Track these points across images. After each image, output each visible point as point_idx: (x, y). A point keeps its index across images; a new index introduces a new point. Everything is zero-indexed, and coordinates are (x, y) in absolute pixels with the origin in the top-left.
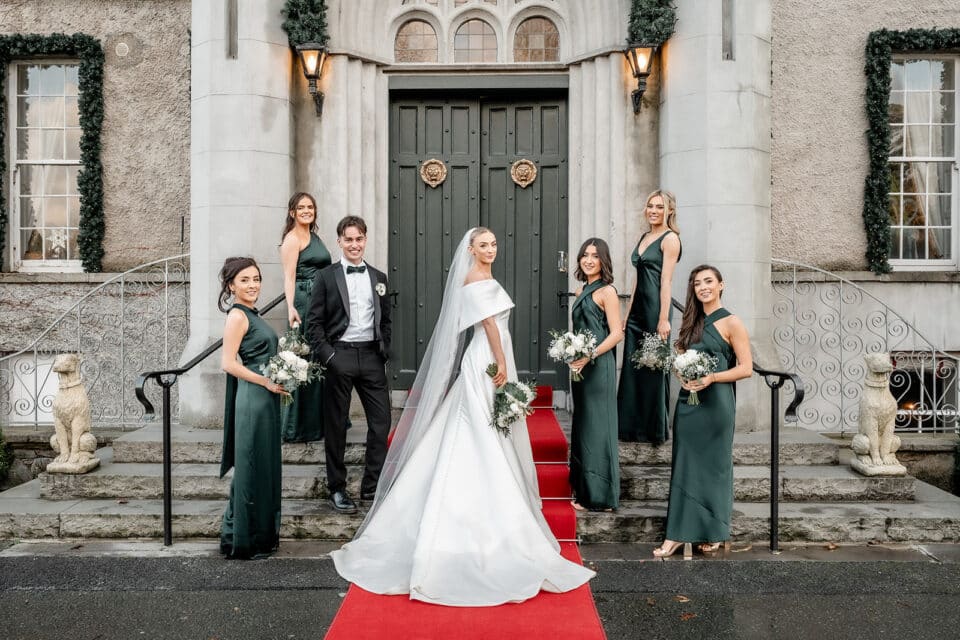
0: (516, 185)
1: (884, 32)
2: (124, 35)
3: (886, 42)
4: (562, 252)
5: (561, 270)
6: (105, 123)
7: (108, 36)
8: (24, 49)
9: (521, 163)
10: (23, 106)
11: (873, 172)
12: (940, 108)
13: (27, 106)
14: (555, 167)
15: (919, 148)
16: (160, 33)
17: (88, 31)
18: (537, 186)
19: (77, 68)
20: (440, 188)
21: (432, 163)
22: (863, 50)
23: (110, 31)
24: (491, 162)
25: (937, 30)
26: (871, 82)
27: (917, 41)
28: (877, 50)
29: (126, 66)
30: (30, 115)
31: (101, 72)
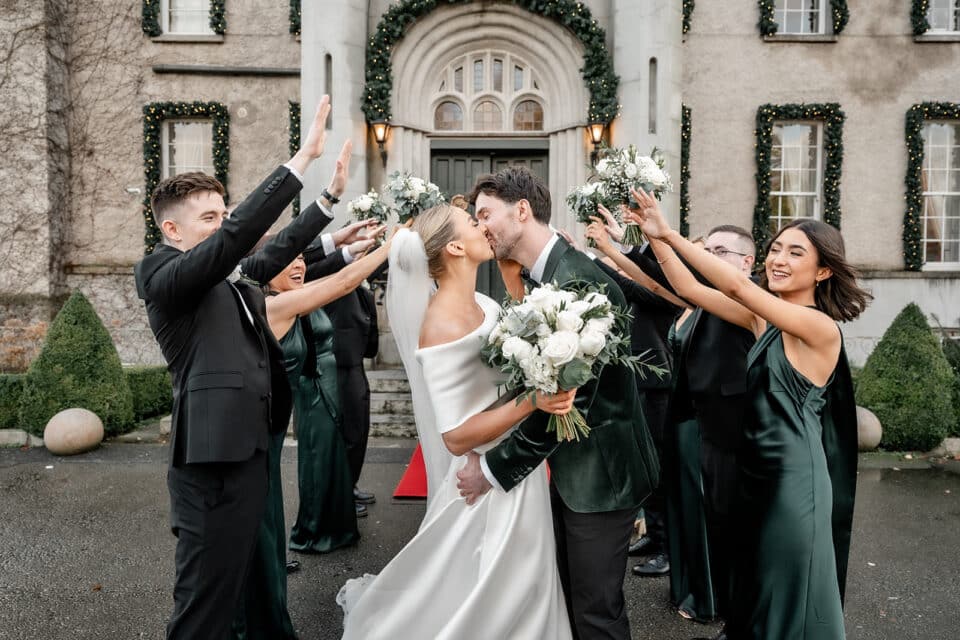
1: (768, 106)
2: (244, 103)
3: (771, 114)
6: (230, 164)
7: (233, 103)
8: (174, 112)
10: (172, 151)
11: (759, 203)
12: (808, 158)
13: (175, 151)
15: (794, 186)
16: (268, 102)
17: (217, 99)
19: (211, 126)
22: (754, 118)
23: (234, 99)
25: (806, 104)
26: (759, 141)
27: (791, 113)
28: (763, 118)
29: (245, 123)
30: (177, 157)
31: (228, 127)
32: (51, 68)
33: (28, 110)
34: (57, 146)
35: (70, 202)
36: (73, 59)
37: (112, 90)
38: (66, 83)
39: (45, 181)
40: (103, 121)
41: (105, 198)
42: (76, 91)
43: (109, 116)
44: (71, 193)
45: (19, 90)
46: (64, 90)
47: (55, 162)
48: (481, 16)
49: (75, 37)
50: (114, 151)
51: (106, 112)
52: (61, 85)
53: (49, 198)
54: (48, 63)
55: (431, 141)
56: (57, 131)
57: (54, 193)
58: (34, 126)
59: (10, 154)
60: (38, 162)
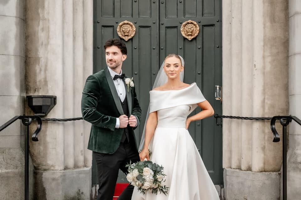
0: (185, 39)
4: (218, 86)
5: (217, 99)
9: (188, 23)
14: (213, 25)
18: (199, 40)
20: (130, 41)
21: (125, 24)
24: (167, 22)
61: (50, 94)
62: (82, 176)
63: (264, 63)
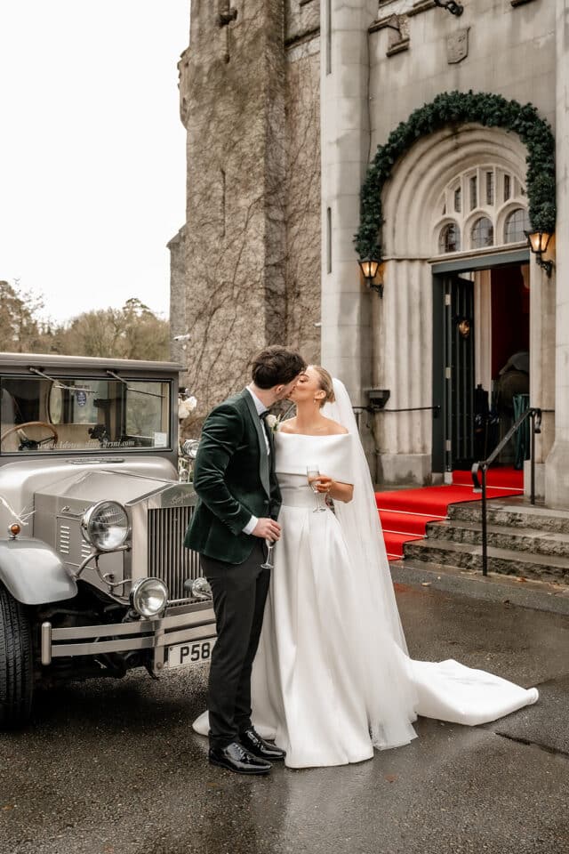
32: (269, 230)
33: (254, 267)
34: (273, 293)
35: (286, 337)
36: (290, 217)
37: (311, 238)
38: (284, 238)
39: (263, 324)
40: (305, 266)
41: (307, 333)
42: (291, 244)
43: (309, 261)
44: (286, 330)
45: (250, 252)
46: (281, 244)
47: (272, 306)
48: (457, 138)
49: (290, 199)
50: (312, 291)
51: (308, 258)
52: (279, 242)
53: (266, 337)
54: (266, 227)
55: (433, 266)
56: (274, 281)
57: (270, 332)
58: (257, 279)
59: (246, 303)
60: (259, 308)
61: (387, 388)
62: (414, 461)
63: (542, 354)
